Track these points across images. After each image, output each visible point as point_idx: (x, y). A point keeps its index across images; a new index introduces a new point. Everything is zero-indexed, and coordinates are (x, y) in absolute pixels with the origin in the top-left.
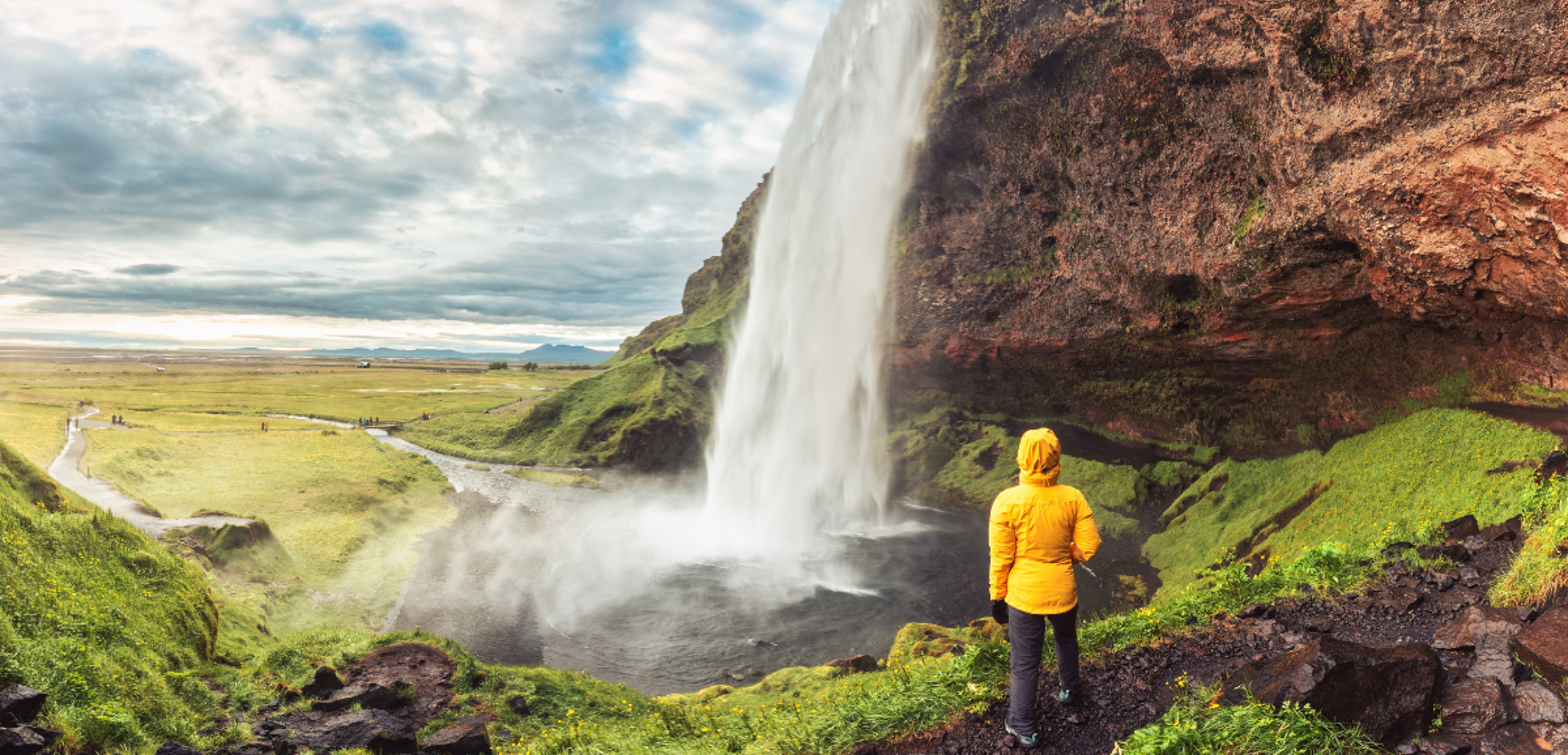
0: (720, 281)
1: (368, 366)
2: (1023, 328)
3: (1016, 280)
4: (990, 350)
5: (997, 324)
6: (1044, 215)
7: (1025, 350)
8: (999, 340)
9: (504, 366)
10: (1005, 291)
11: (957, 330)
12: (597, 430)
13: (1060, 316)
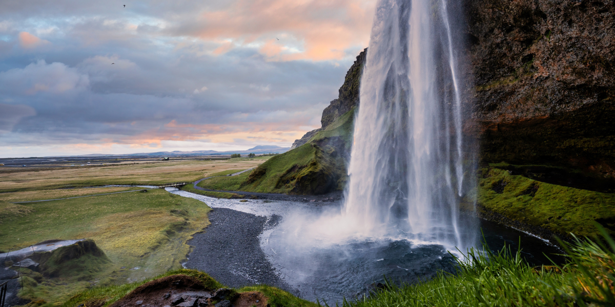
0: (339, 110)
1: (168, 159)
2: (514, 112)
3: (505, 85)
4: (493, 127)
5: (496, 112)
6: (522, 42)
7: (517, 124)
8: (499, 120)
9: (239, 156)
10: (499, 93)
11: (470, 117)
12: (284, 179)
13: (541, 101)
